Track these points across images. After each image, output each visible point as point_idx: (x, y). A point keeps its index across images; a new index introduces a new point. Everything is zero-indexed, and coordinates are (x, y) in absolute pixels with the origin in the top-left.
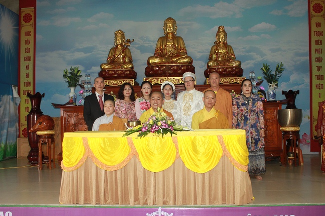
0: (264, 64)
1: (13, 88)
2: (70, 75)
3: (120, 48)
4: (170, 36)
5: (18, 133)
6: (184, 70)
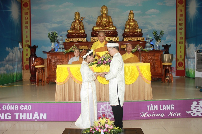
0: (154, 31)
1: (19, 43)
2: (51, 36)
3: (77, 21)
4: (104, 15)
5: (22, 67)
6: (112, 34)
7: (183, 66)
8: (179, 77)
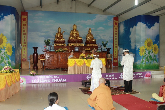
6: (80, 42)
7: (117, 60)
8: (115, 66)
